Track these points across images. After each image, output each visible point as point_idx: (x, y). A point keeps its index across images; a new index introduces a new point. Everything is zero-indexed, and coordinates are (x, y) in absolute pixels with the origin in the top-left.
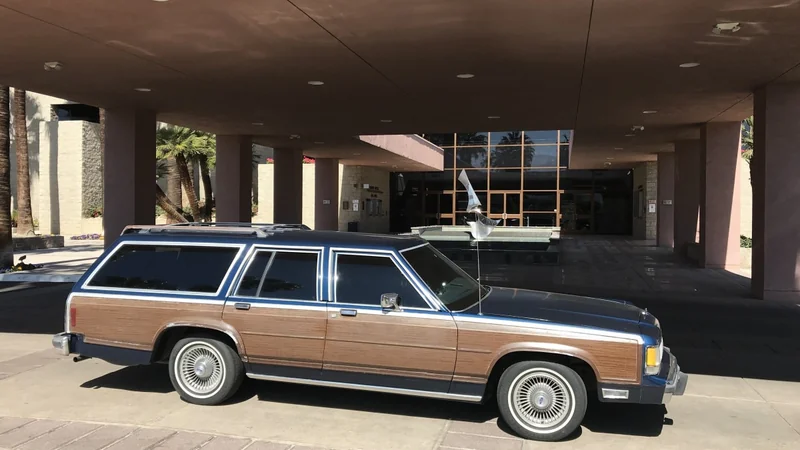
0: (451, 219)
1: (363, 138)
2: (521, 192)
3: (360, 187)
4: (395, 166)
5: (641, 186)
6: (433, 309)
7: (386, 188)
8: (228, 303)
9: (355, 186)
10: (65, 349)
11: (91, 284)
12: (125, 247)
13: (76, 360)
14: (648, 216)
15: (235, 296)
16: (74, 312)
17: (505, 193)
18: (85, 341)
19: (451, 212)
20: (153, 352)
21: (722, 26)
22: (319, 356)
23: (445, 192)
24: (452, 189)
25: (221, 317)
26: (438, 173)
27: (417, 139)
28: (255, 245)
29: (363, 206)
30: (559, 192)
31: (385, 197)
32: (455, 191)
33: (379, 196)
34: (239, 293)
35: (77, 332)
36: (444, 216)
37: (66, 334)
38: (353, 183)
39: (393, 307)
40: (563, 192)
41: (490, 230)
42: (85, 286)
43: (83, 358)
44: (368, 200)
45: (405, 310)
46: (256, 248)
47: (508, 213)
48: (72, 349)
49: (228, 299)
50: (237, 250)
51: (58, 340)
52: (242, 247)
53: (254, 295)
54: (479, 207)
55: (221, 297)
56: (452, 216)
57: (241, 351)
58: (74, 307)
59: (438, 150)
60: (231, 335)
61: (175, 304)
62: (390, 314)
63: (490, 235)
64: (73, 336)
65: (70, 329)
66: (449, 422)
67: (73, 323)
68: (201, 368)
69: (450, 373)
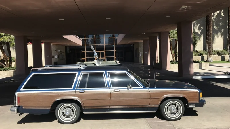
0: (85, 60)
1: (63, 36)
2: (105, 51)
3: (57, 51)
4: (68, 44)
5: (137, 49)
6: (141, 87)
7: (64, 51)
8: (77, 91)
9: (56, 51)
10: (16, 111)
11: (24, 88)
12: (34, 75)
13: (20, 115)
14: (140, 57)
15: (78, 89)
16: (18, 99)
17: (100, 52)
18: (23, 108)
19: (85, 58)
20: (51, 109)
21: (183, 7)
22: (108, 104)
23: (83, 52)
24: (85, 51)
25: (75, 95)
26: (80, 46)
27: (76, 36)
28: (82, 72)
29: (58, 57)
30: (115, 51)
31: (64, 54)
32: (86, 51)
33: (63, 54)
34: (80, 87)
35: (20, 105)
36: (83, 59)
37: (16, 106)
38: (55, 50)
39: (130, 88)
40: (116, 51)
41: (101, 62)
42: (22, 89)
43: (22, 114)
44: (60, 55)
45: (134, 88)
46: (82, 73)
47: (101, 57)
48: (18, 111)
49: (76, 90)
50: (76, 74)
51: (13, 109)
52: (77, 73)
53: (85, 87)
54: (97, 56)
55: (74, 89)
56: (85, 59)
57: (82, 105)
58: (18, 97)
59: (81, 40)
60: (79, 101)
62: (130, 90)
63: (101, 64)
64: (18, 107)
65: (17, 105)
66: (145, 119)
67: (19, 102)
68: (67, 112)
69: (148, 105)
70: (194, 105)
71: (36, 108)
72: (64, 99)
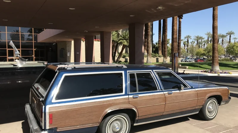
2: (20, 49)
5: (63, 48)
6: (189, 88)
8: (130, 96)
12: (66, 77)
14: (67, 57)
18: (58, 131)
20: (99, 126)
22: (163, 110)
25: (129, 103)
30: (34, 50)
34: (131, 91)
35: (53, 127)
37: (47, 130)
41: (24, 63)
42: (53, 101)
45: (184, 89)
46: (128, 72)
52: (123, 72)
53: (137, 91)
55: (126, 94)
57: (137, 115)
58: (51, 113)
61: (108, 101)
62: (181, 91)
64: (50, 130)
65: (49, 127)
66: (184, 122)
67: (51, 123)
68: (117, 127)
69: (194, 107)
70: (224, 103)
71: (78, 127)
72: (118, 109)
